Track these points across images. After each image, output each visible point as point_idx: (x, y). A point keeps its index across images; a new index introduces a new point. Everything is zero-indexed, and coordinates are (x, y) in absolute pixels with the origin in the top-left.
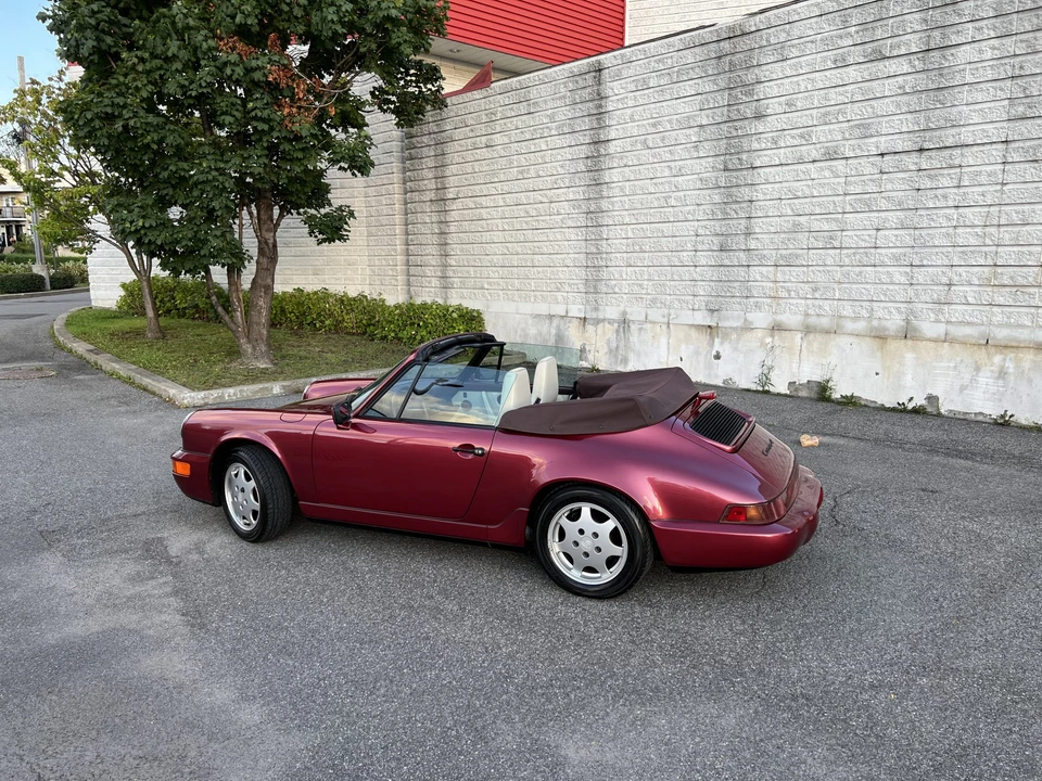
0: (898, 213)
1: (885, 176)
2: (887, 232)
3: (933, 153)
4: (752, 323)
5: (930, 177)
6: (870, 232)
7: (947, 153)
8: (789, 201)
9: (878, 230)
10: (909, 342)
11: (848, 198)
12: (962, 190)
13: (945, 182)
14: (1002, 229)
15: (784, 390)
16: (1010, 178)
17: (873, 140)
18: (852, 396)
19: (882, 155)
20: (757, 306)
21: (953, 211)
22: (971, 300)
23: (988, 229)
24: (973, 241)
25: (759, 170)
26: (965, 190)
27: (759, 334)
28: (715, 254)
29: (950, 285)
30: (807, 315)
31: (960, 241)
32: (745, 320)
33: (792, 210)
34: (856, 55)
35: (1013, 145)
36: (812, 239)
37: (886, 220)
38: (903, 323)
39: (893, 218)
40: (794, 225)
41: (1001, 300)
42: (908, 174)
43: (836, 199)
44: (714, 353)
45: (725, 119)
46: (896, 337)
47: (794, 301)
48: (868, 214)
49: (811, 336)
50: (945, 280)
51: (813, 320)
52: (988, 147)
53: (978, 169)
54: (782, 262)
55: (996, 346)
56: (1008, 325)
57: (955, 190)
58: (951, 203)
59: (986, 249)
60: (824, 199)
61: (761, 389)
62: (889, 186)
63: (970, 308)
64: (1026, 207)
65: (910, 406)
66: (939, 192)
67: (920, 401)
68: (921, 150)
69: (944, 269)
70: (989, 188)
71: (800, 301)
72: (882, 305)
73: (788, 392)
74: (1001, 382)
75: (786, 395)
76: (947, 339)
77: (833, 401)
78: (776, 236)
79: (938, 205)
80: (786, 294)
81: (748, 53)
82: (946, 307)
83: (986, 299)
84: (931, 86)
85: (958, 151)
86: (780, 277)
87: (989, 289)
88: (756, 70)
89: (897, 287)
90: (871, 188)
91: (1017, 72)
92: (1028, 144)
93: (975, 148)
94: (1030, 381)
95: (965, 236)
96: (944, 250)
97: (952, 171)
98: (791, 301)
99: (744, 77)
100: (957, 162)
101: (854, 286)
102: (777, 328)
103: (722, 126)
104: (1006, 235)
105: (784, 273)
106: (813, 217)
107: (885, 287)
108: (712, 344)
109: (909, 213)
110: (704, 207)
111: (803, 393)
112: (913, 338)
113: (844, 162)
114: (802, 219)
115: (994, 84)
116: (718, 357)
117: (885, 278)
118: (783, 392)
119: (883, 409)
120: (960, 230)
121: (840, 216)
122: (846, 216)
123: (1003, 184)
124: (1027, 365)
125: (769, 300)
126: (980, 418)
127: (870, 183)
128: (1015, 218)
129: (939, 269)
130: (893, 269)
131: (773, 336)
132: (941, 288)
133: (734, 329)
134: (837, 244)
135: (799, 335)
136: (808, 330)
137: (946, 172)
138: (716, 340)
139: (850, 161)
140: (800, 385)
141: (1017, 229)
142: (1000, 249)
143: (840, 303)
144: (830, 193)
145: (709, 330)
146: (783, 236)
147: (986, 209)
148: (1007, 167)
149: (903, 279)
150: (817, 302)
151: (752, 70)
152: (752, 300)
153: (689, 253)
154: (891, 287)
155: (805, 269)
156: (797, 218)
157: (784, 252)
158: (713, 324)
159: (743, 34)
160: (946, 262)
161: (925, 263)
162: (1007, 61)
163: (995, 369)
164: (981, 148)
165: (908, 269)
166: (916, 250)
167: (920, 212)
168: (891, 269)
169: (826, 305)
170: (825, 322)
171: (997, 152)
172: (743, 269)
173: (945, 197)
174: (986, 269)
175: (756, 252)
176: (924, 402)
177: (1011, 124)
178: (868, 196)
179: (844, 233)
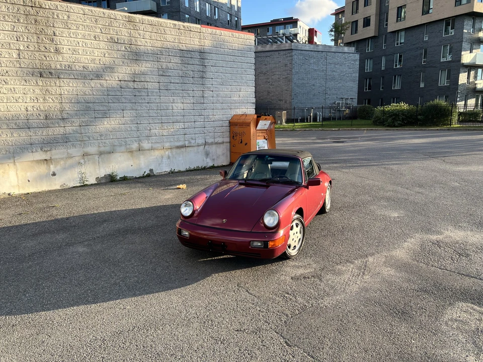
0: (130, 104)
1: (122, 89)
2: (127, 111)
3: (138, 83)
4: (71, 154)
5: (138, 91)
6: (120, 111)
7: (142, 83)
8: (82, 96)
9: (123, 110)
10: (141, 152)
11: (109, 97)
12: (149, 97)
13: (143, 94)
14: (162, 111)
15: (94, 182)
16: (162, 94)
17: (116, 74)
18: (124, 177)
19: (120, 81)
20: (73, 145)
21: (147, 104)
22: (157, 135)
23: (158, 111)
24: (155, 115)
25: (63, 79)
26: (150, 97)
27: (77, 159)
28: (42, 121)
29: (150, 130)
30: (99, 147)
31: (151, 115)
32: (68, 153)
33: (85, 100)
34: (103, 37)
35: (161, 84)
36: (96, 114)
37: (126, 107)
38: (138, 145)
39: (129, 105)
40: (86, 107)
41: (165, 134)
42: (130, 90)
43: (105, 97)
44: (51, 173)
45: (36, 49)
46: (136, 151)
47: (93, 142)
48: (118, 104)
49: (103, 156)
50: (149, 129)
51: (102, 149)
52: (154, 83)
53: (153, 90)
54: (83, 124)
55: (166, 149)
56: (167, 142)
57: (147, 97)
58: (146, 102)
59: (158, 117)
60: (99, 96)
61: (82, 184)
62: (125, 94)
63: (157, 137)
64: (167, 104)
65: (145, 175)
66: (142, 97)
67: (148, 172)
68: (134, 81)
69: (148, 125)
70: (156, 97)
71: (95, 141)
72: (129, 139)
73: (96, 182)
74: (169, 160)
75: (95, 184)
76: (152, 149)
77: (117, 181)
78: (78, 112)
79: (143, 102)
80: (86, 139)
81: (46, 19)
82: (150, 138)
83: (161, 134)
84: (134, 58)
85: (145, 83)
86: (83, 131)
87: (161, 131)
88: (53, 29)
89: (134, 132)
90: (118, 93)
91: (159, 60)
92: (165, 84)
93: (150, 83)
94: (176, 158)
95: (152, 113)
96: (147, 118)
97: (145, 90)
98: (91, 141)
99: (46, 31)
100: (146, 87)
101: (118, 133)
102: (85, 155)
103: (35, 53)
104: (163, 113)
105: (85, 129)
106: (95, 104)
107: (129, 132)
108: (49, 169)
109: (133, 104)
110: (30, 95)
111: (103, 181)
112: (142, 150)
113: (105, 81)
114: (91, 105)
115: (153, 62)
116: (54, 174)
117: (129, 129)
118: (94, 183)
119: (136, 178)
120: (150, 111)
121: (107, 104)
122: (110, 104)
123: (160, 96)
124: (174, 153)
125: (79, 142)
126: (165, 173)
127: (118, 92)
128: (165, 108)
129: (146, 125)
130: (132, 125)
131: (84, 159)
132: (147, 131)
133: (62, 159)
134: (108, 116)
135: (97, 156)
136: (101, 154)
137: (143, 90)
138: (51, 166)
139: (108, 81)
140: (101, 178)
141: (165, 111)
142: (162, 117)
143: (113, 140)
144: (101, 94)
145: (45, 162)
146: (81, 112)
147: (156, 104)
148: (160, 91)
149: (135, 129)
150: (103, 141)
151: (50, 28)
152: (70, 143)
153: (24, 121)
154: (131, 132)
155: (95, 127)
156: (87, 104)
157: (83, 120)
158: (48, 158)
159: (41, 7)
160: (148, 122)
161: (142, 122)
162: (155, 55)
163: (167, 156)
164: (152, 83)
165: (136, 125)
166: (138, 118)
167: (137, 104)
168: (131, 125)
169: (107, 141)
170: (107, 149)
171: (157, 85)
172: (62, 128)
173: (145, 99)
174: (160, 124)
175: (68, 120)
176: (149, 172)
177: (160, 77)
178: (117, 97)
179: (110, 111)
